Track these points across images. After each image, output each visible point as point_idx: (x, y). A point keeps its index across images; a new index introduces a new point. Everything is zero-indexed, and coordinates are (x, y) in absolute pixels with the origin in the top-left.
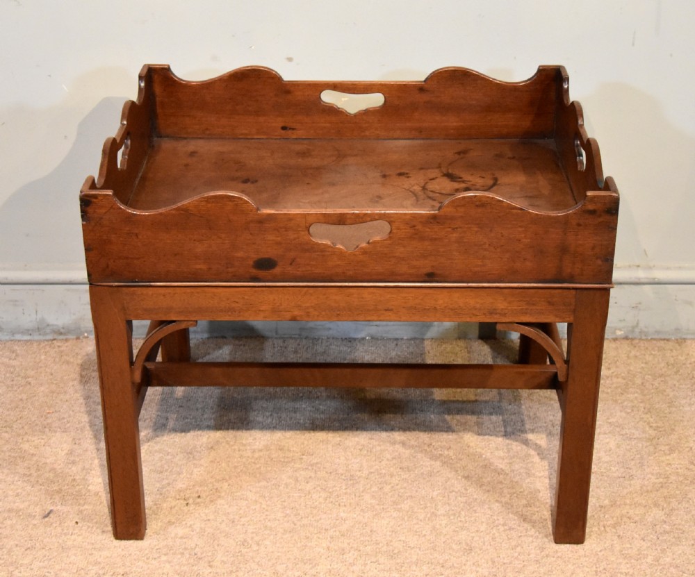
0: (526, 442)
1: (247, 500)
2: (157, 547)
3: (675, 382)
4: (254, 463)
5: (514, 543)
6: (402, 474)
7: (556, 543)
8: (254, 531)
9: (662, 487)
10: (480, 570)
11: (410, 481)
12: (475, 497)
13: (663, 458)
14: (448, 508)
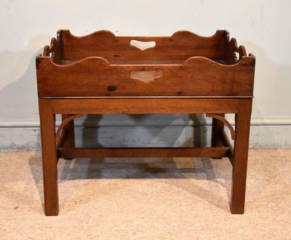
0: (217, 182)
1: (101, 201)
2: (64, 218)
3: (275, 162)
4: (104, 189)
5: (214, 214)
6: (166, 192)
7: (232, 214)
8: (105, 212)
9: (274, 195)
10: (201, 223)
11: (169, 194)
12: (197, 199)
13: (273, 186)
14: (186, 203)
